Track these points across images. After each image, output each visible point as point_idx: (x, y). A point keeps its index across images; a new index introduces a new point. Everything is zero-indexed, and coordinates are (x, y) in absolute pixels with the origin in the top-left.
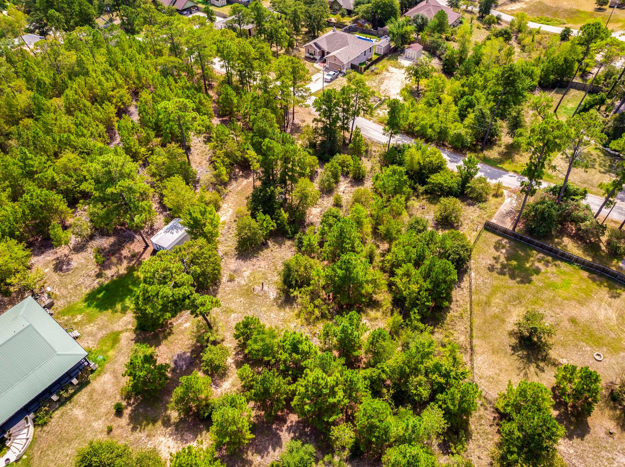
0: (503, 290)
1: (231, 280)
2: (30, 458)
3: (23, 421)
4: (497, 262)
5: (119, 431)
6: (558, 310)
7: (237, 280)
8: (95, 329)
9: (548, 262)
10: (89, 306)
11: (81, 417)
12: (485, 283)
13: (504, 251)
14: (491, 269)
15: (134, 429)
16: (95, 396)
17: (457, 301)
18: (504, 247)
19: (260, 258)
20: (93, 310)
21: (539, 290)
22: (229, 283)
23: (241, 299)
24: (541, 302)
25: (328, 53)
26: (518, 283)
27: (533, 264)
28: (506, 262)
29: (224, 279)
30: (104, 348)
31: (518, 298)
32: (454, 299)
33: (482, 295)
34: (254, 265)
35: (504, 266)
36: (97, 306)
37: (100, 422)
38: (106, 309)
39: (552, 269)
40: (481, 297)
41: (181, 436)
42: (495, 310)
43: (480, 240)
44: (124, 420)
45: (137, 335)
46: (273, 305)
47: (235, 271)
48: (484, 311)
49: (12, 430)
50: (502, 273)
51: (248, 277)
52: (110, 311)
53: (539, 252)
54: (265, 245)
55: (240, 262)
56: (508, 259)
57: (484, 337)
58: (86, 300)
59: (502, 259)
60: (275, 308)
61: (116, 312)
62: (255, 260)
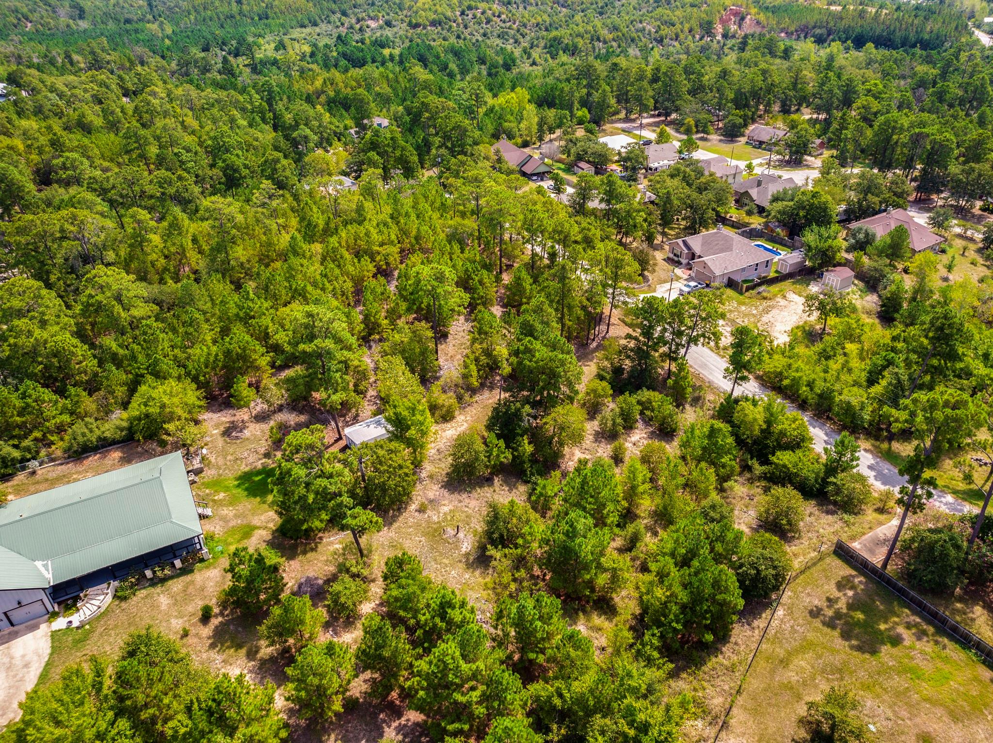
0: (819, 650)
1: (421, 510)
2: (91, 631)
3: (105, 585)
4: (829, 607)
5: (195, 640)
6: (904, 714)
7: (429, 512)
8: (231, 514)
9: (924, 633)
10: (238, 486)
11: (164, 607)
12: (793, 631)
13: (850, 593)
14: (815, 613)
15: (212, 646)
16: (191, 589)
17: (736, 643)
18: (853, 588)
19: (474, 494)
20: (240, 492)
21: (884, 671)
22: (417, 514)
23: (423, 539)
24: (879, 690)
25: (700, 257)
26: (852, 647)
27: (893, 628)
28: (845, 611)
29: (413, 507)
30: (230, 540)
31: (840, 671)
32: (733, 640)
33: (781, 647)
34: (460, 501)
35: (838, 615)
36: (246, 489)
37: (180, 621)
38: (255, 496)
39: (927, 646)
40: (778, 650)
41: (262, 678)
42: (791, 676)
43: (819, 567)
44: (207, 631)
45: (274, 538)
46: (460, 561)
47: (431, 501)
48: (773, 672)
49: (91, 591)
50: (830, 624)
51: (445, 514)
52: (258, 499)
53: (914, 613)
54: (489, 481)
55: (445, 493)
56: (851, 607)
57: (755, 712)
58: (238, 479)
59: (842, 605)
60: (462, 566)
61: (264, 502)
62: (465, 496)
